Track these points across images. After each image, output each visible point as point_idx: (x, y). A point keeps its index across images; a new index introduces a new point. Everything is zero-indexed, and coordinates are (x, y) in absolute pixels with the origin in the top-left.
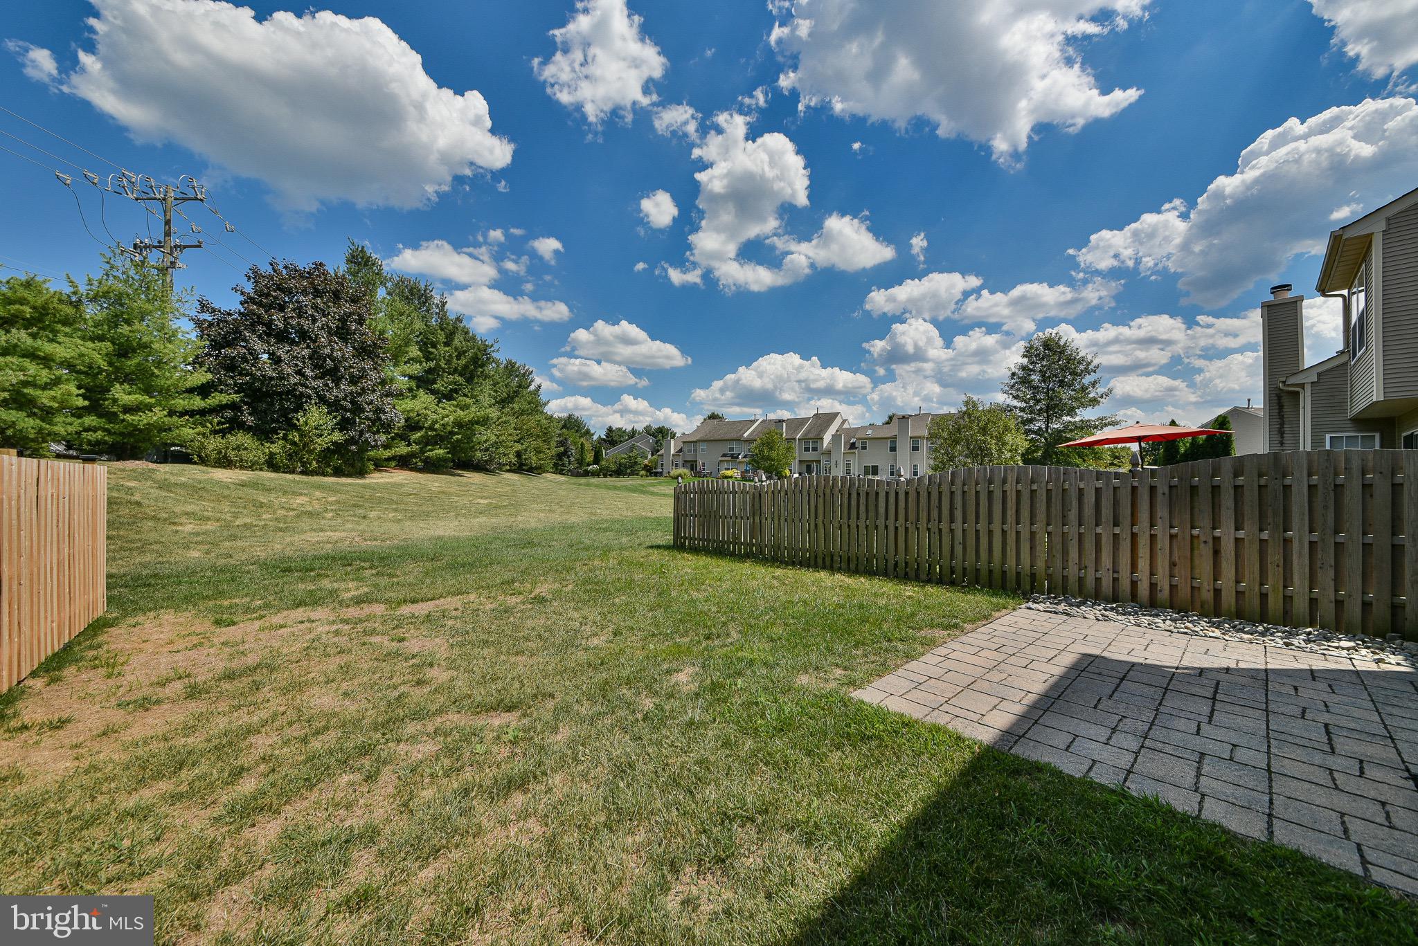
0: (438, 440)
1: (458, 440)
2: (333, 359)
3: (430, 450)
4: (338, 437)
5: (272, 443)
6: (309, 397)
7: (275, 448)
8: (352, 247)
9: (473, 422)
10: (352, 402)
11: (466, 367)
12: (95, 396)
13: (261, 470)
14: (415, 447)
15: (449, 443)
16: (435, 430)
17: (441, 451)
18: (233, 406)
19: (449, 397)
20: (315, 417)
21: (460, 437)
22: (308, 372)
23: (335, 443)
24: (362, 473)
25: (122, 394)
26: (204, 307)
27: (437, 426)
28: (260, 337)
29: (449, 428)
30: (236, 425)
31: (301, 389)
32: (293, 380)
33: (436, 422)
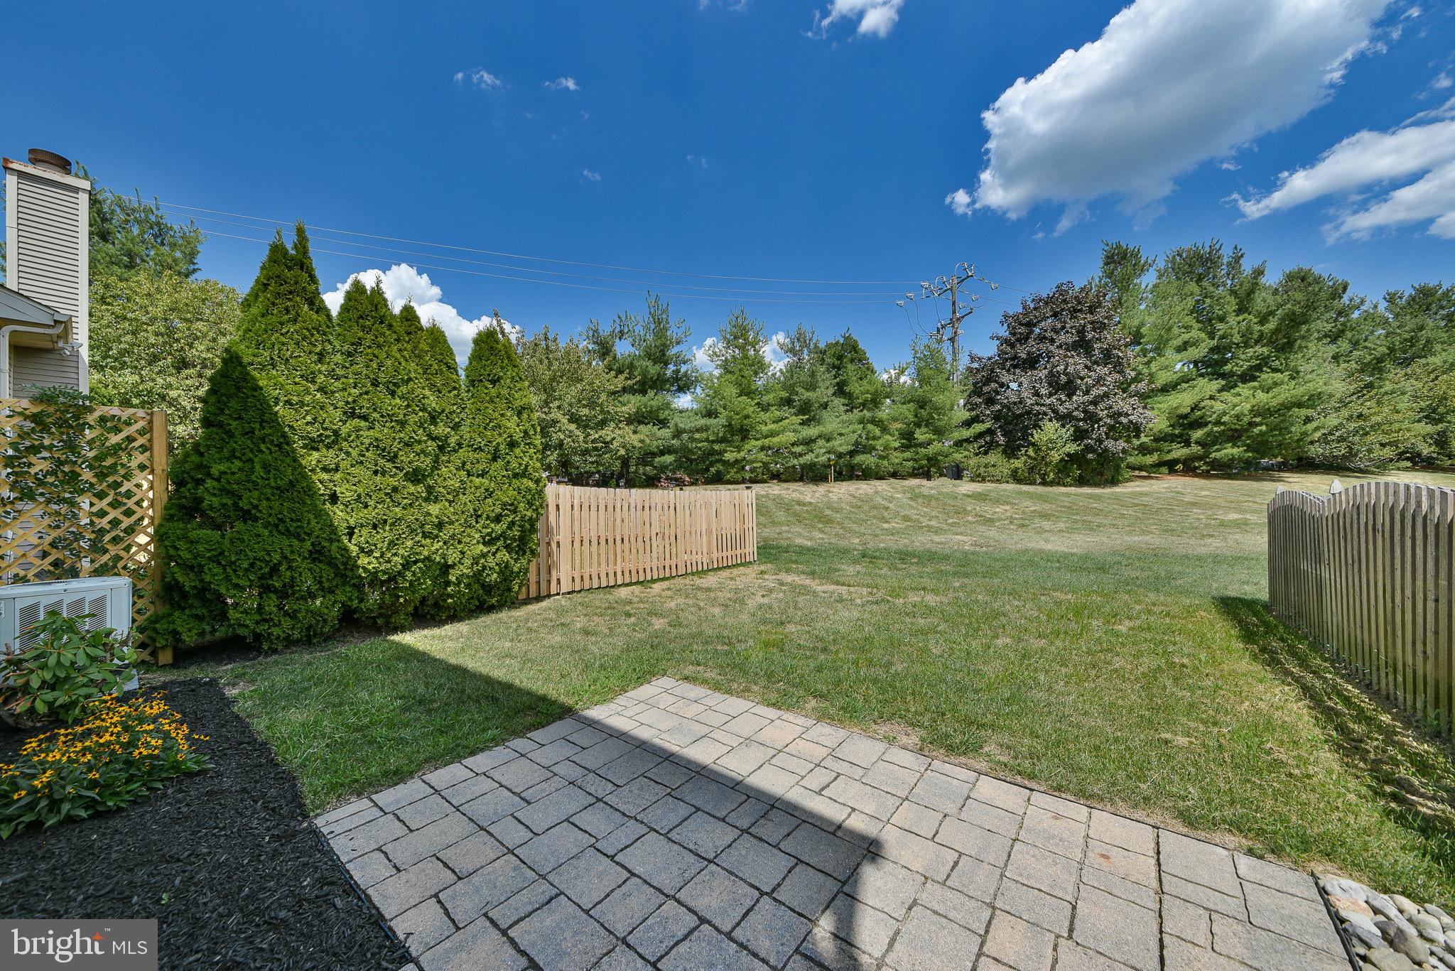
0: (1234, 436)
1: (1262, 434)
2: (1066, 374)
3: (1217, 450)
4: (1072, 448)
5: (1018, 459)
6: (1045, 414)
7: (1017, 463)
8: (1106, 248)
9: (1287, 406)
10: (1085, 411)
11: (1277, 331)
12: (908, 439)
13: (1008, 482)
14: (1196, 449)
15: (1248, 437)
16: (1224, 424)
17: (1235, 451)
18: (990, 432)
19: (1247, 377)
20: (1050, 432)
21: (1264, 428)
22: (1043, 391)
23: (1068, 455)
24: (1114, 482)
25: (921, 435)
26: (973, 359)
27: (1225, 419)
28: (1008, 371)
29: (1246, 420)
30: (990, 446)
31: (1037, 408)
32: (1029, 402)
33: (1225, 413)
